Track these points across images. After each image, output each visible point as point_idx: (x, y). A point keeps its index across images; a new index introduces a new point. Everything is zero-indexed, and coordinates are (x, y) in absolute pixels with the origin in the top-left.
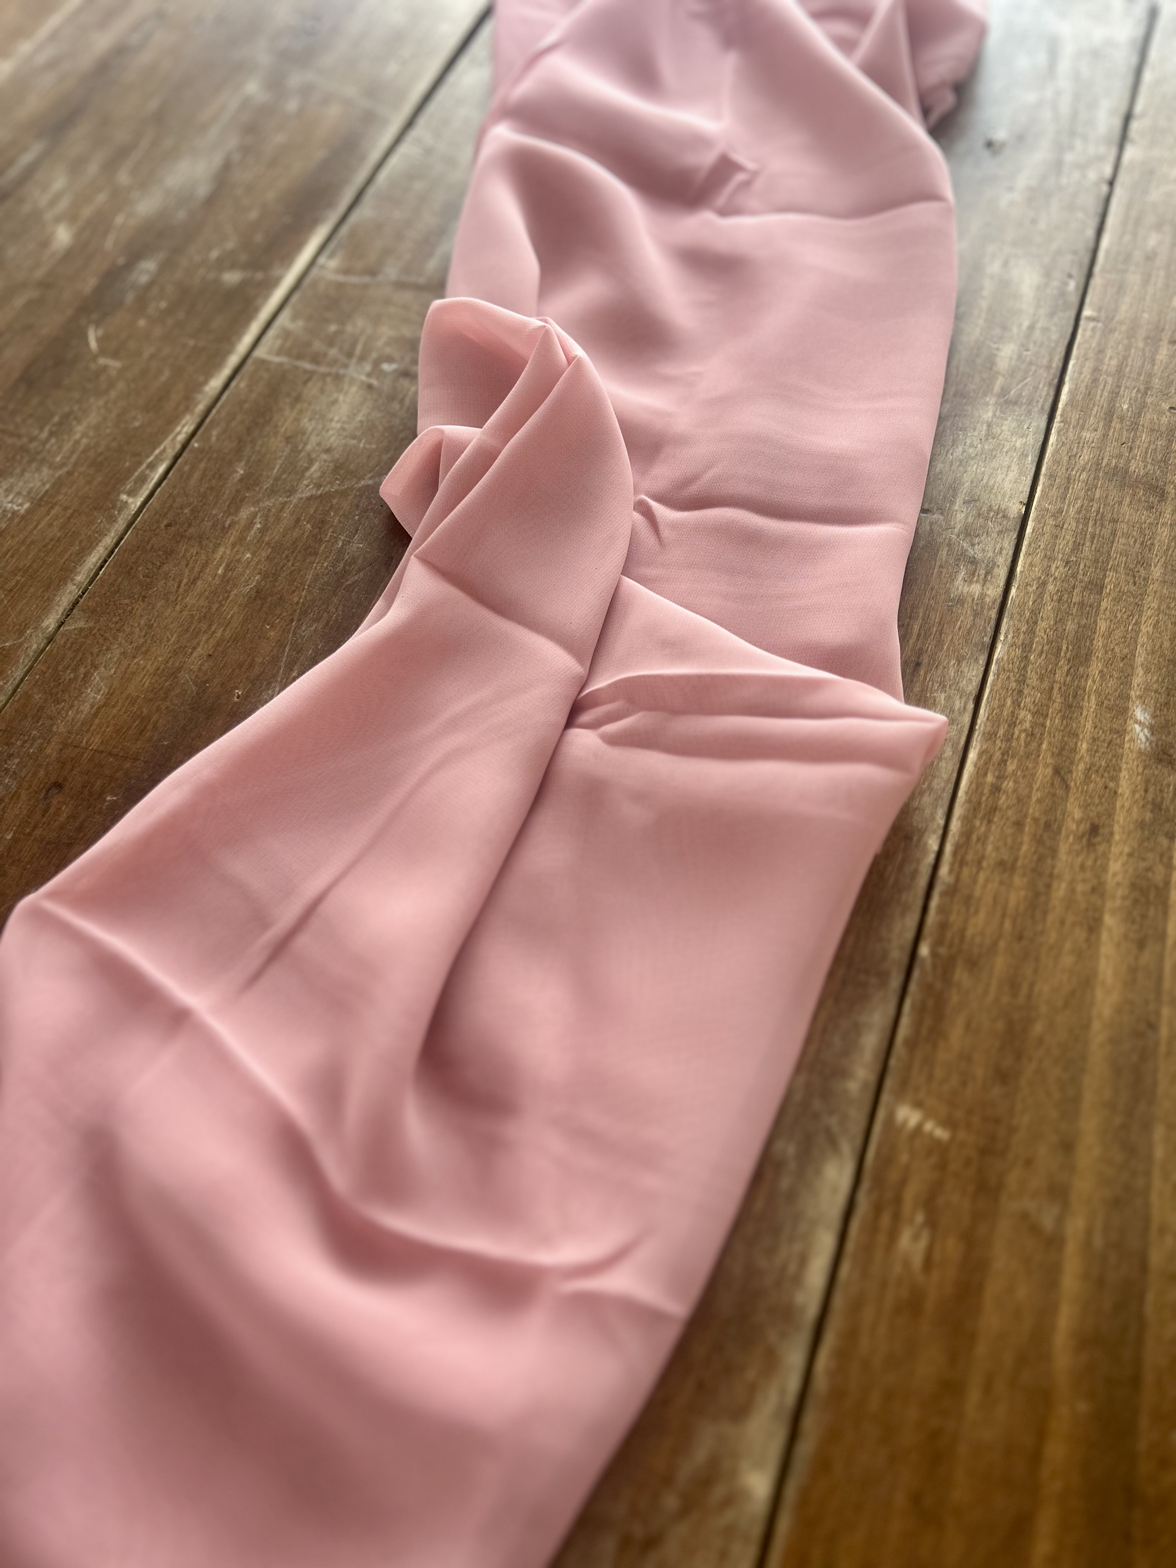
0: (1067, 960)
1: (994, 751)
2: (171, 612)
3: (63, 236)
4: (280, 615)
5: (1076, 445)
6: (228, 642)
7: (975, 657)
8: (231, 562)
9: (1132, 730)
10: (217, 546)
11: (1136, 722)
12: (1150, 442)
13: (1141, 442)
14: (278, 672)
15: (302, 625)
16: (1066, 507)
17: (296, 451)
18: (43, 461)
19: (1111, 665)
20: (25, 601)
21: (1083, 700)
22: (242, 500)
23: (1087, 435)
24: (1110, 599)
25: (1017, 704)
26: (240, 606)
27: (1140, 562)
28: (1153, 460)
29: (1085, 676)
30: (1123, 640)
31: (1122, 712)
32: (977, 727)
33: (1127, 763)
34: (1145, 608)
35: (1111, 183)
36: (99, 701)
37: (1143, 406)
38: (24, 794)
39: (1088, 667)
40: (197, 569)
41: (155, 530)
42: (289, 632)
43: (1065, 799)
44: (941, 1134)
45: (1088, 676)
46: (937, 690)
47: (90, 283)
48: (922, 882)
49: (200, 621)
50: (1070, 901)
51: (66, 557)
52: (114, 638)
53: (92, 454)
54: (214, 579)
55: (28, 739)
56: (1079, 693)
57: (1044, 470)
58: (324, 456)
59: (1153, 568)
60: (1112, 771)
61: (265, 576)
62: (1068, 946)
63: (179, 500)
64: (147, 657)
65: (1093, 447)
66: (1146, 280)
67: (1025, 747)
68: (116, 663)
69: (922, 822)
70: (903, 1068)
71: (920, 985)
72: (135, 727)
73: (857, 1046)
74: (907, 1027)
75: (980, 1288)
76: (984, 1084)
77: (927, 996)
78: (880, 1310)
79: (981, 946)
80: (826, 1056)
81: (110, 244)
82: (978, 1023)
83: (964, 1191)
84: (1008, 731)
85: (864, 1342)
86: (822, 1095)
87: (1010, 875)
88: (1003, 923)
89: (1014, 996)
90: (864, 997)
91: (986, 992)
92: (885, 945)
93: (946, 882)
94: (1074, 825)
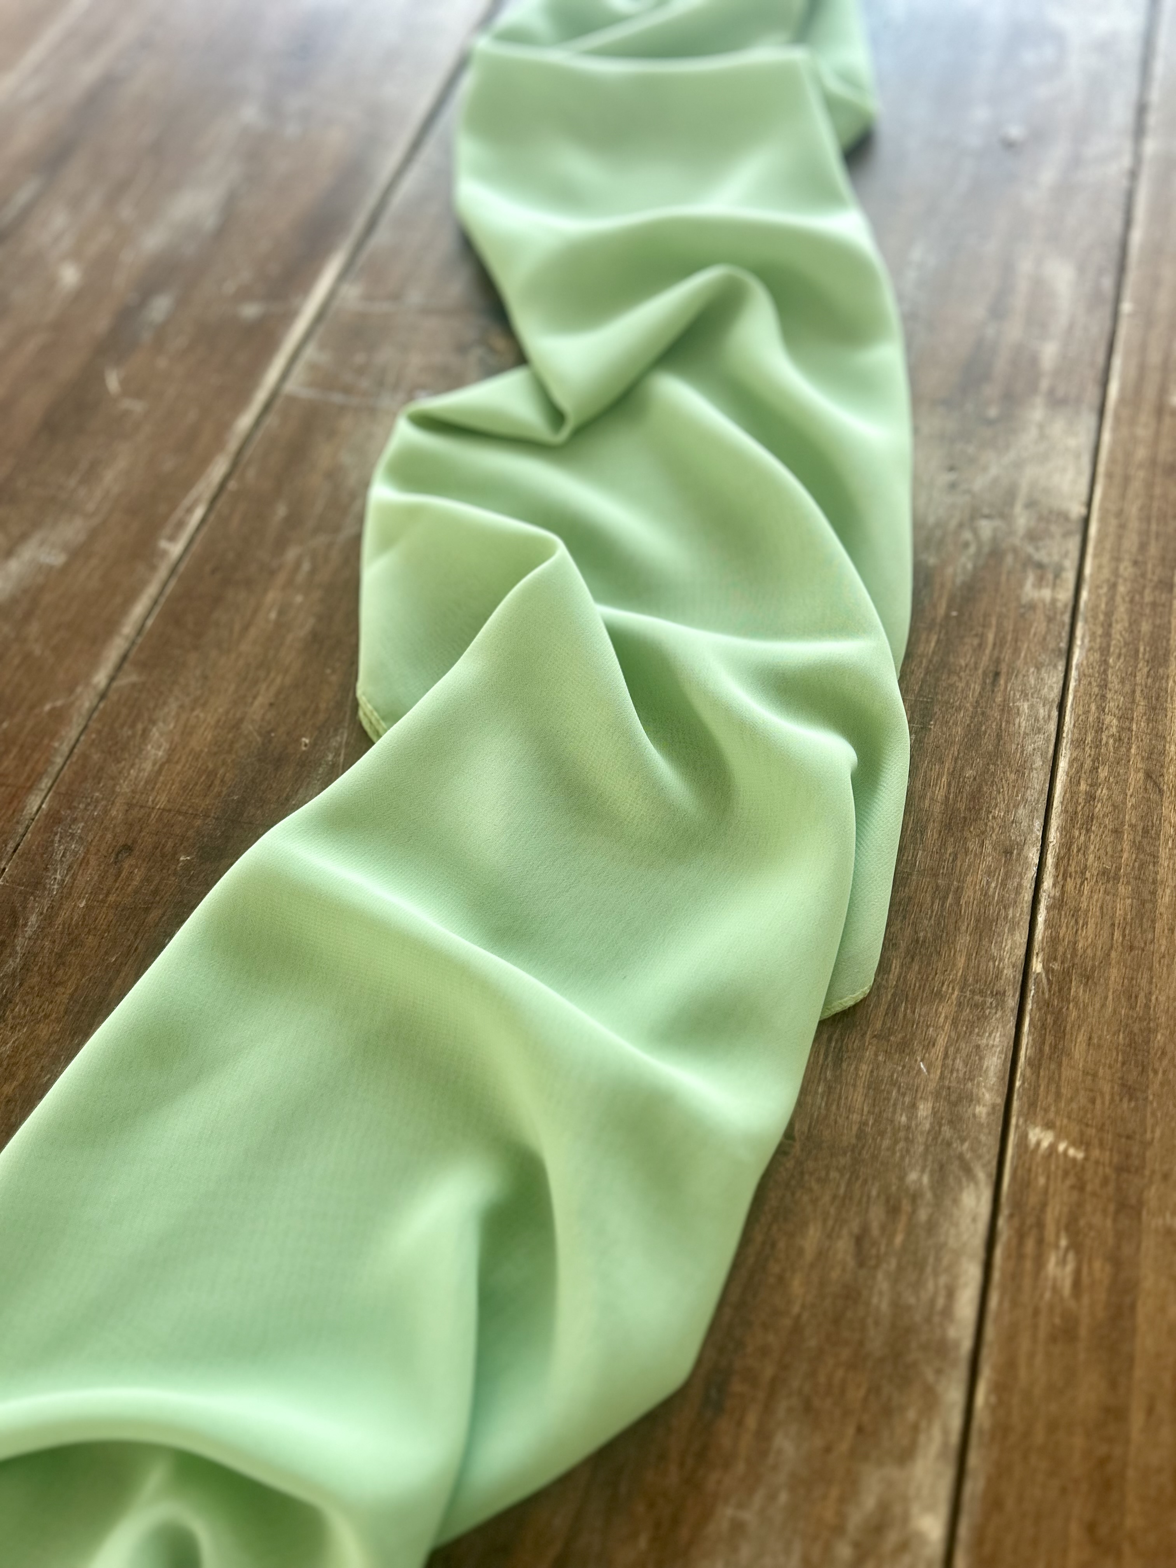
1: (1084, 758)
2: (226, 662)
3: (70, 275)
4: (340, 658)
5: (1130, 443)
6: (289, 689)
7: (1053, 664)
8: (283, 606)
10: (266, 590)
14: (344, 717)
16: (1127, 506)
17: (336, 487)
18: (75, 510)
20: (72, 658)
21: (1166, 701)
22: (287, 541)
23: (1140, 432)
25: (1102, 709)
26: (297, 650)
29: (1165, 676)
32: (1064, 735)
35: (1133, 176)
36: (161, 758)
38: (93, 862)
39: (1167, 668)
40: (247, 615)
41: (200, 577)
42: (350, 675)
43: (1160, 804)
44: (1076, 1153)
45: (1168, 677)
46: (1019, 699)
47: (102, 323)
48: (1028, 896)
49: (257, 668)
51: (110, 609)
52: (170, 692)
53: (125, 501)
54: (267, 624)
55: (91, 801)
56: (1161, 695)
57: (1100, 468)
61: (320, 618)
63: (221, 544)
64: (206, 709)
65: (1147, 444)
67: (1114, 753)
68: (174, 717)
69: (1020, 836)
70: (1029, 1089)
71: (1038, 1003)
72: (202, 783)
73: (981, 1069)
74: (1029, 1046)
75: (1133, 1307)
76: (1112, 1100)
77: (1046, 1014)
78: (1034, 1339)
79: (1094, 958)
80: (950, 1082)
81: (121, 281)
82: (1100, 1038)
83: (1105, 1211)
84: (1096, 737)
85: (1023, 1372)
86: (951, 1122)
87: (1114, 884)
88: (1113, 934)
89: (1132, 1008)
90: (983, 1018)
91: (1103, 1006)
92: (997, 963)
93: (1052, 895)
94: (1172, 829)
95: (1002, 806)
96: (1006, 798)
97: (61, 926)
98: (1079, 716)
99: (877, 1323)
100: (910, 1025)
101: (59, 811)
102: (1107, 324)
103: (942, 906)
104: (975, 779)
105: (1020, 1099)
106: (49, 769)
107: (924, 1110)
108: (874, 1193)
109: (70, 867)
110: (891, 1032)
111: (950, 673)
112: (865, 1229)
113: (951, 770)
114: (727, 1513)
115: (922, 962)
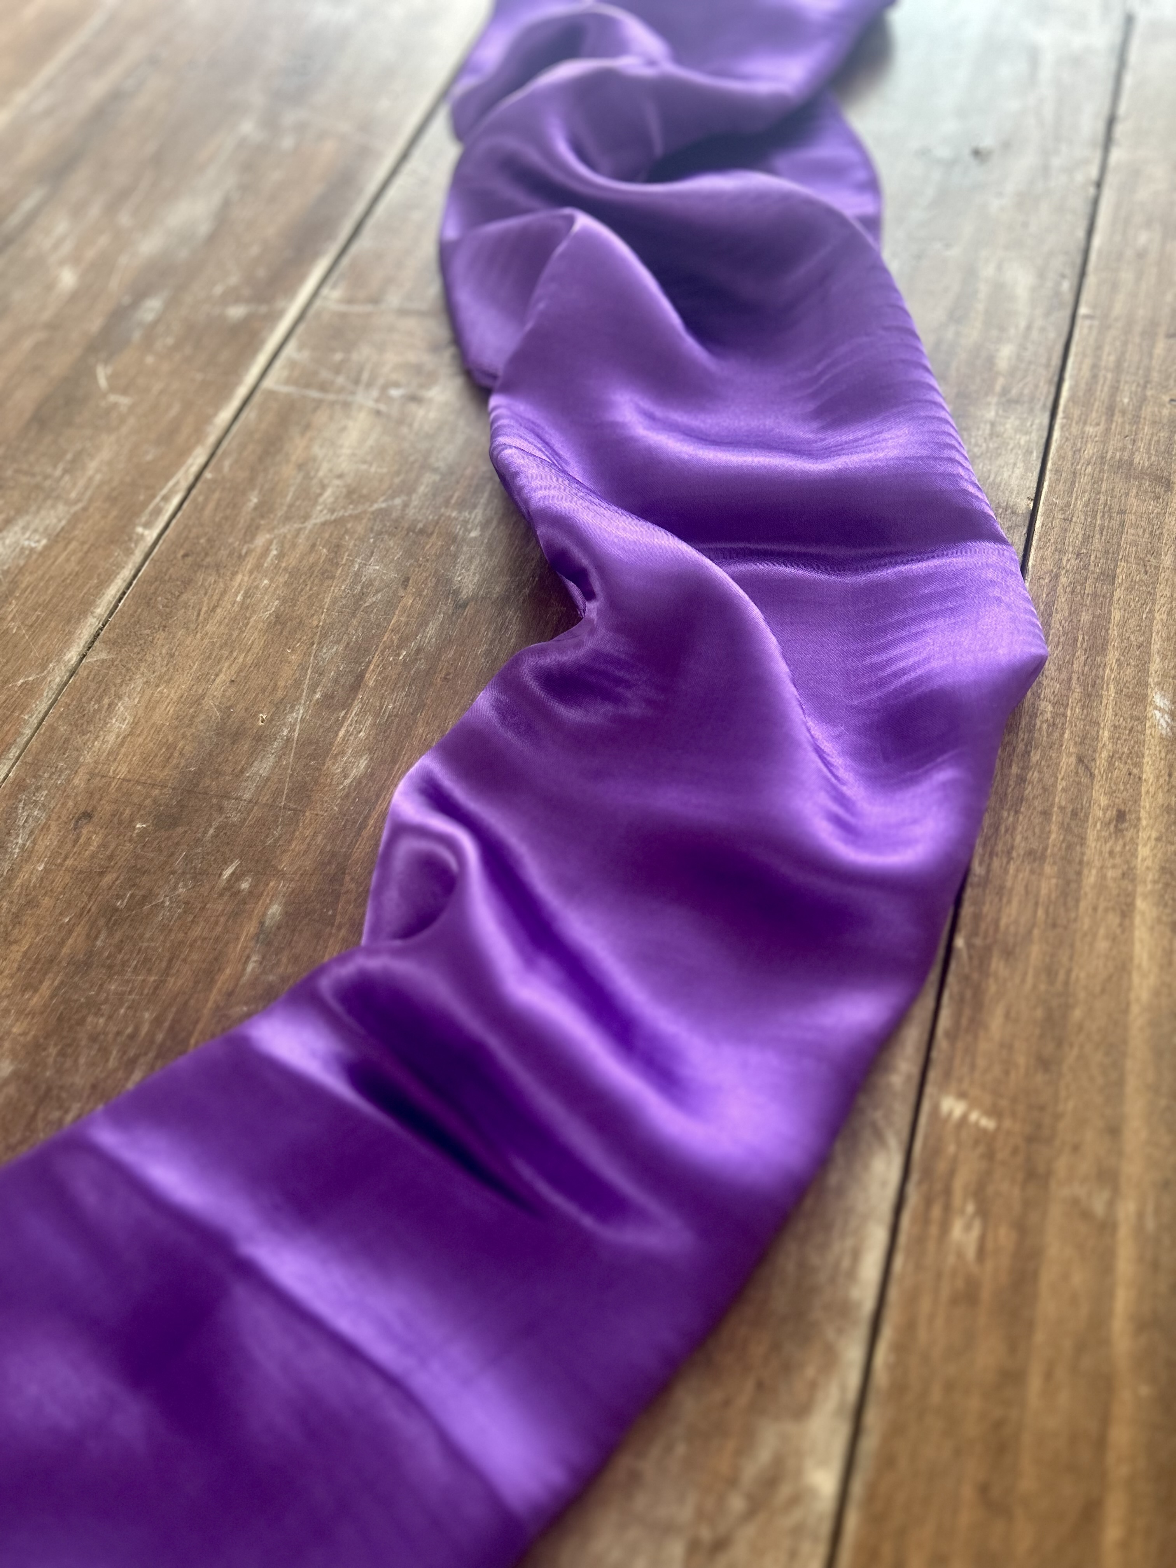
0: (1102, 945)
1: (1017, 742)
2: (192, 642)
3: (68, 279)
4: (301, 639)
5: (1080, 440)
6: (250, 667)
8: (249, 589)
9: (1152, 716)
10: (234, 574)
11: (1156, 708)
12: (1152, 434)
13: (1143, 434)
14: (301, 694)
15: (322, 647)
16: (1073, 500)
17: (308, 477)
18: (58, 497)
19: (1128, 653)
20: (46, 636)
21: (1102, 688)
22: (258, 528)
23: (1090, 430)
24: (1123, 588)
25: (1037, 695)
26: (260, 631)
27: (1150, 551)
28: (1156, 451)
29: (1103, 665)
30: (1138, 628)
31: (1141, 699)
33: (1149, 749)
34: (1158, 597)
35: (1099, 185)
36: (125, 730)
37: (1144, 399)
38: (53, 825)
39: (1105, 656)
40: (215, 598)
41: (172, 561)
42: (310, 655)
43: (1090, 787)
44: (987, 1123)
45: (1105, 665)
47: (95, 324)
49: (221, 647)
50: (1101, 887)
51: (85, 590)
52: (137, 669)
53: (106, 489)
54: (233, 606)
55: (56, 770)
56: (1097, 682)
57: (1049, 465)
58: (337, 482)
59: (1163, 557)
60: (1135, 757)
61: (284, 601)
62: (1102, 931)
63: (194, 530)
64: (170, 685)
65: (1096, 442)
66: (1139, 276)
67: (1047, 737)
68: (139, 692)
70: (946, 1061)
71: (957, 977)
72: (162, 754)
74: (947, 1018)
75: (1035, 1275)
76: (1027, 1072)
77: (965, 987)
78: (936, 1301)
79: (1015, 935)
81: (115, 284)
82: (1018, 1012)
83: (1013, 1180)
84: (1029, 722)
85: (922, 1335)
87: (1040, 863)
88: (1036, 912)
89: (1052, 984)
91: (1023, 981)
93: (978, 873)
94: (1101, 812)
97: (19, 889)
101: (24, 780)
102: (1063, 327)
105: (935, 1069)
106: (18, 740)
109: (32, 832)
114: (625, 1463)
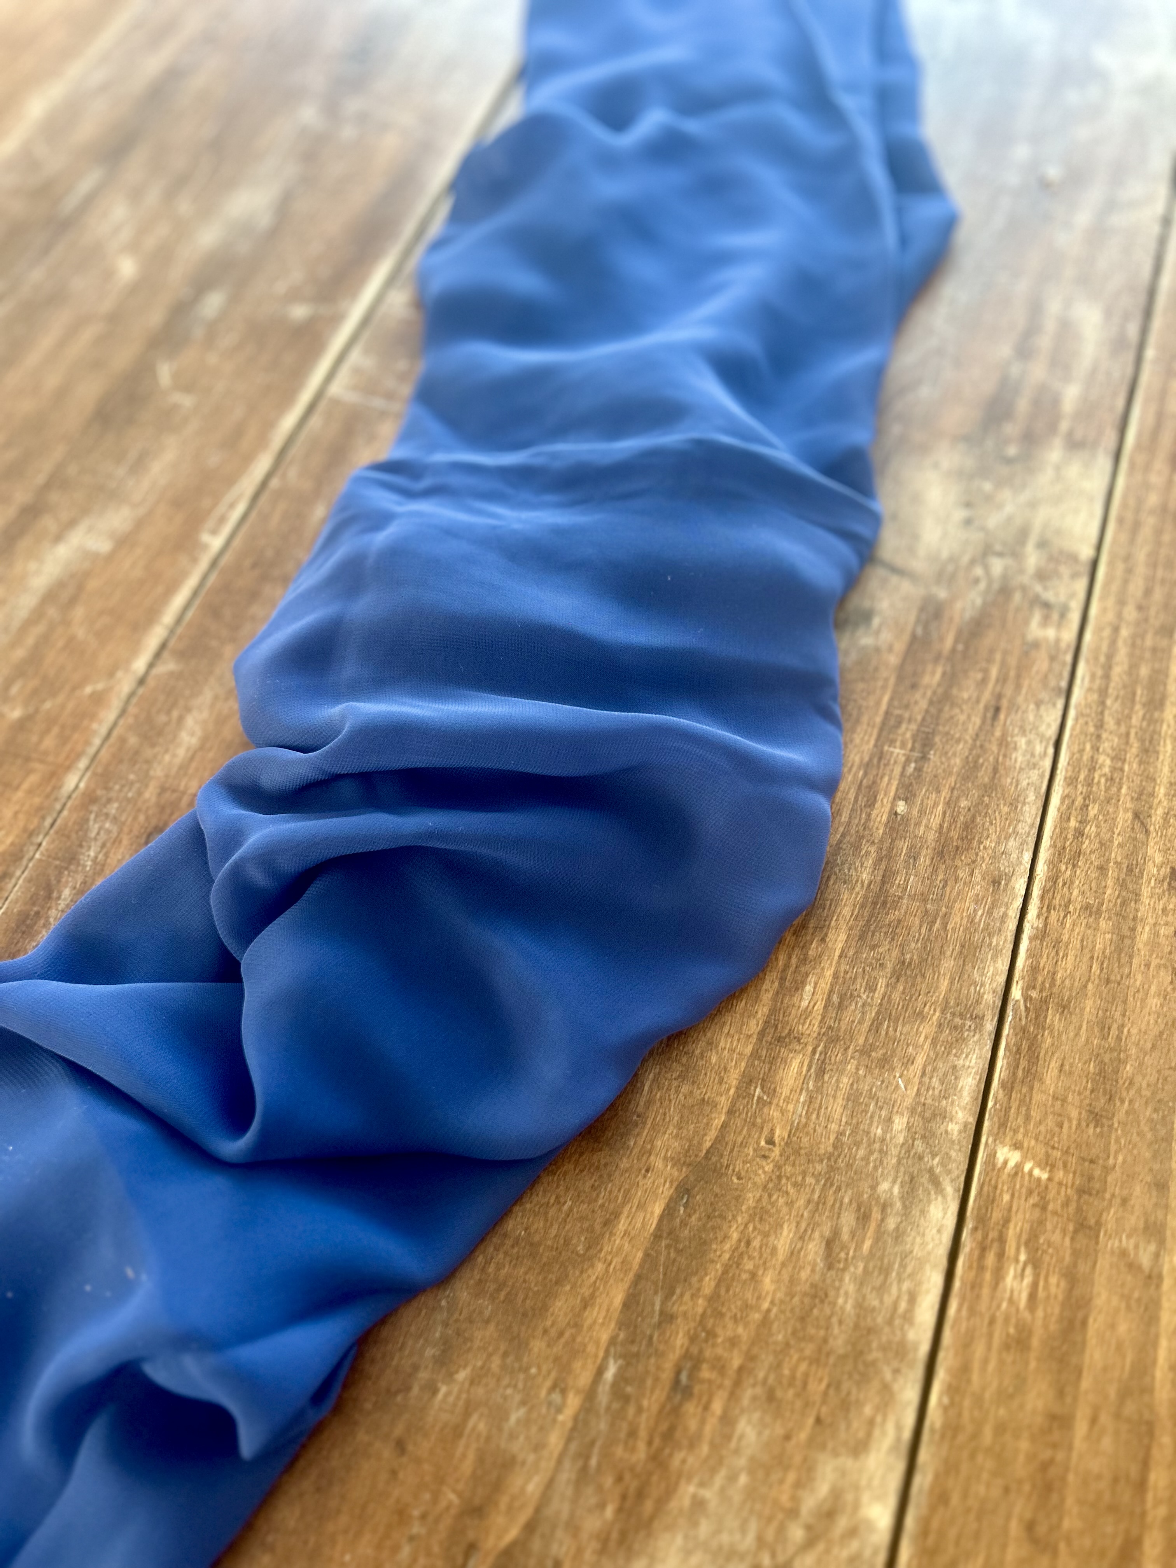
0: (1154, 1002)
1: (1076, 796)
3: (127, 268)
7: (1053, 702)
16: (1136, 551)
18: (123, 499)
20: (113, 644)
21: (1159, 744)
23: (1153, 478)
25: (1095, 749)
29: (1160, 720)
32: (1058, 772)
36: (194, 745)
39: (1162, 711)
41: (240, 571)
43: (1146, 843)
44: (1040, 1174)
45: (1162, 720)
46: (1017, 735)
47: (155, 317)
48: (1012, 925)
50: (1153, 945)
51: (151, 598)
52: (205, 681)
53: (171, 493)
55: (126, 783)
56: (1155, 738)
57: (1112, 512)
62: (1153, 988)
63: (262, 540)
65: (1159, 492)
67: (1105, 792)
68: (208, 706)
69: (1009, 866)
70: (1001, 1110)
71: (1014, 1029)
73: (955, 1089)
74: (1004, 1069)
75: (1084, 1323)
76: (1079, 1124)
77: (1021, 1039)
78: (989, 1348)
79: (1071, 989)
80: (926, 1099)
81: (176, 274)
82: (1071, 1066)
83: (1064, 1231)
84: (1088, 776)
85: (975, 1377)
86: (924, 1137)
87: (1096, 918)
88: (1091, 967)
89: (1104, 1038)
90: (961, 1040)
91: (1077, 1034)
92: (978, 988)
93: (1035, 926)
94: (1155, 870)
95: (994, 837)
96: (998, 829)
98: (1073, 754)
99: (840, 1322)
100: (891, 1043)
101: (95, 791)
102: (1129, 370)
103: (930, 930)
104: (969, 810)
105: (991, 1119)
106: (87, 750)
107: (899, 1123)
108: (846, 1200)
109: (103, 846)
110: (872, 1047)
111: (953, 705)
112: (836, 1232)
113: (947, 800)
114: (688, 1490)
115: (907, 983)
